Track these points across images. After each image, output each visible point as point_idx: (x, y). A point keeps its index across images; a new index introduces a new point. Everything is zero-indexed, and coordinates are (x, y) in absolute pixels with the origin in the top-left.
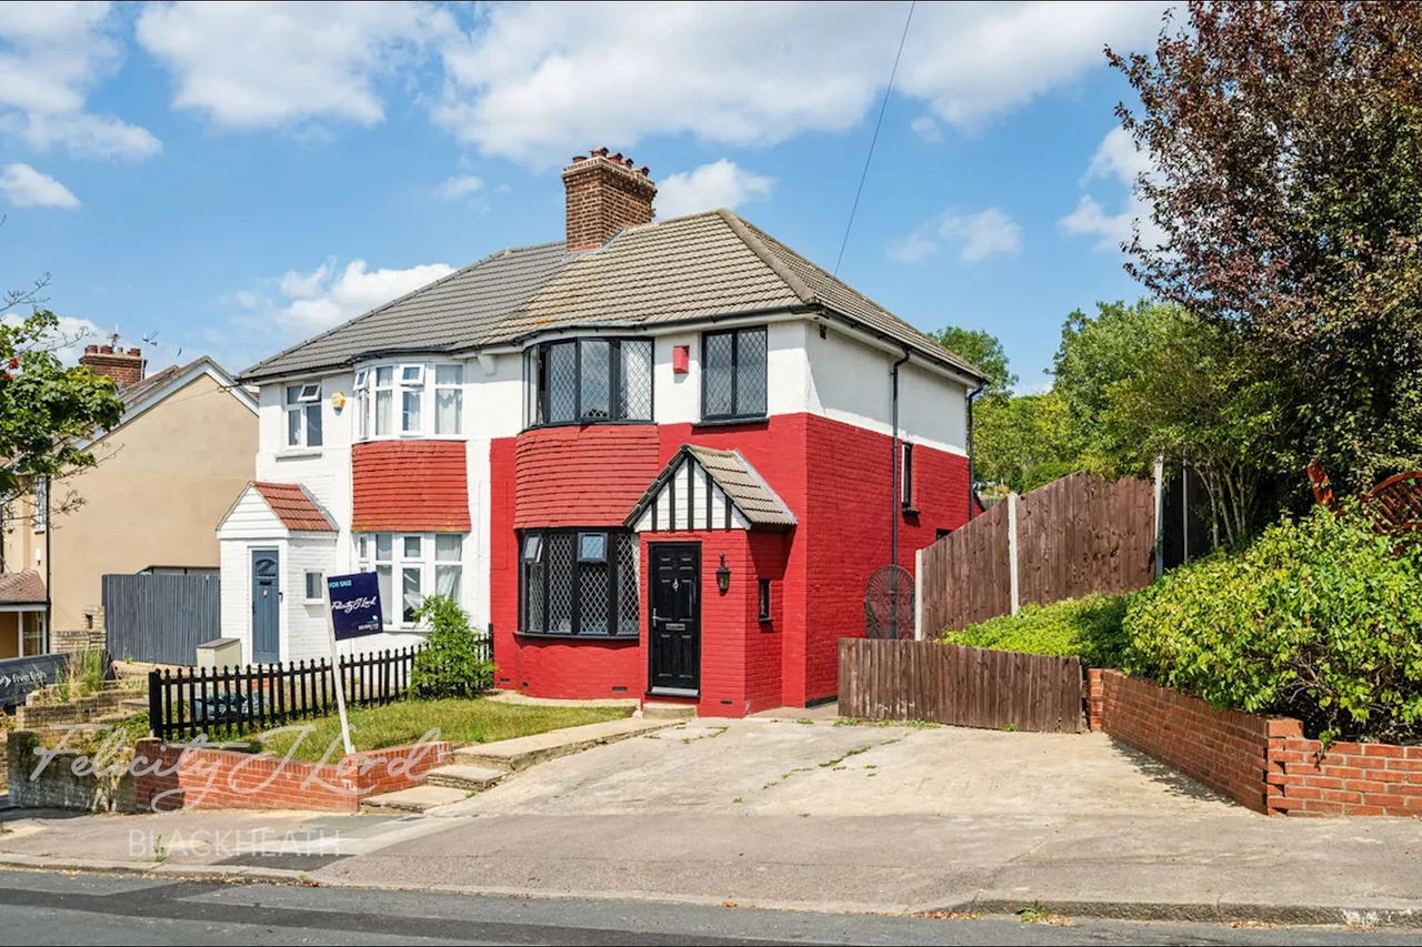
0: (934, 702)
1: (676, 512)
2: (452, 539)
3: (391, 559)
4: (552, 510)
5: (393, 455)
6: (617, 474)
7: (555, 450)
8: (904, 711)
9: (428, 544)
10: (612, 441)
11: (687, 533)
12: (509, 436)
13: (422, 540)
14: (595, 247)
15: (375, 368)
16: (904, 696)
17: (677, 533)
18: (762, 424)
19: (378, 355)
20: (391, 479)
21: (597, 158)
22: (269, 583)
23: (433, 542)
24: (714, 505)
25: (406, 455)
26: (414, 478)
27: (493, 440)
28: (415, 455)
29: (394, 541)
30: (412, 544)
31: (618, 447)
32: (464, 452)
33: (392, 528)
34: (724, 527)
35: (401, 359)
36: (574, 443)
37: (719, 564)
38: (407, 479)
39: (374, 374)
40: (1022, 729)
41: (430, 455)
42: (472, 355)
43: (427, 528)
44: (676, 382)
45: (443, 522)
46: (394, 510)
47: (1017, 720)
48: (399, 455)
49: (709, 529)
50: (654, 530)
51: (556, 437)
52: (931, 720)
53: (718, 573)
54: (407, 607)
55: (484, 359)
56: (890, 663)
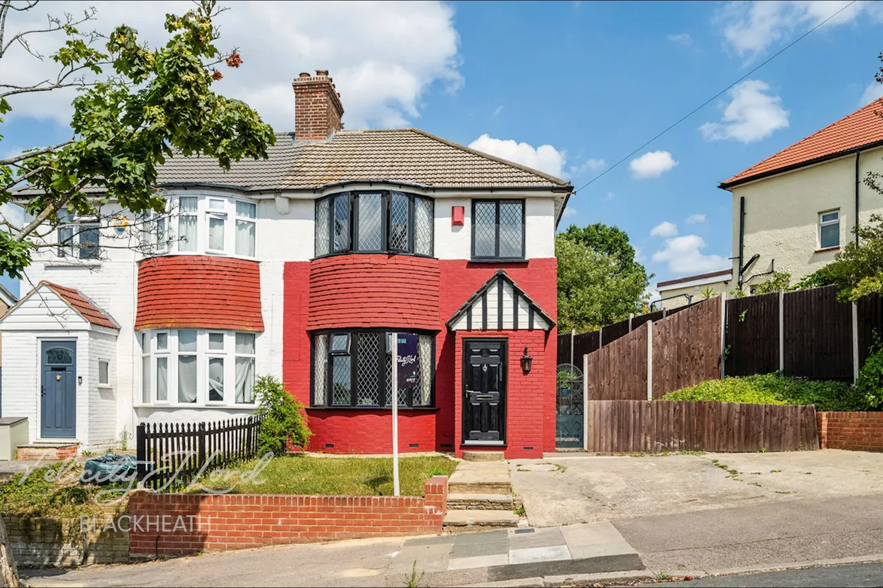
0: (700, 439)
1: (488, 317)
2: (248, 337)
3: (196, 351)
4: (363, 315)
5: (201, 267)
6: (415, 291)
7: (366, 270)
8: (677, 445)
9: (229, 340)
10: (412, 267)
11: (496, 332)
12: (303, 260)
13: (225, 336)
14: (321, 139)
15: (178, 197)
16: (676, 435)
17: (488, 332)
18: (524, 264)
19: (185, 186)
20: (199, 286)
21: (321, 76)
22: (63, 369)
23: (233, 338)
24: (519, 313)
25: (214, 268)
26: (220, 287)
27: (286, 262)
28: (222, 268)
29: (199, 337)
30: (216, 337)
31: (416, 272)
32: (259, 270)
33: (198, 325)
34: (527, 328)
35: (205, 192)
36: (383, 266)
37: (522, 354)
38: (215, 287)
39: (177, 201)
40: (771, 450)
41: (233, 270)
42: (272, 196)
43: (231, 327)
44: (453, 231)
45: (244, 323)
46: (200, 311)
47: (767, 445)
48: (207, 267)
49: (516, 329)
50: (469, 329)
51: (368, 261)
52: (697, 450)
53: (521, 360)
54: (212, 389)
55: (281, 202)
56: (665, 415)
